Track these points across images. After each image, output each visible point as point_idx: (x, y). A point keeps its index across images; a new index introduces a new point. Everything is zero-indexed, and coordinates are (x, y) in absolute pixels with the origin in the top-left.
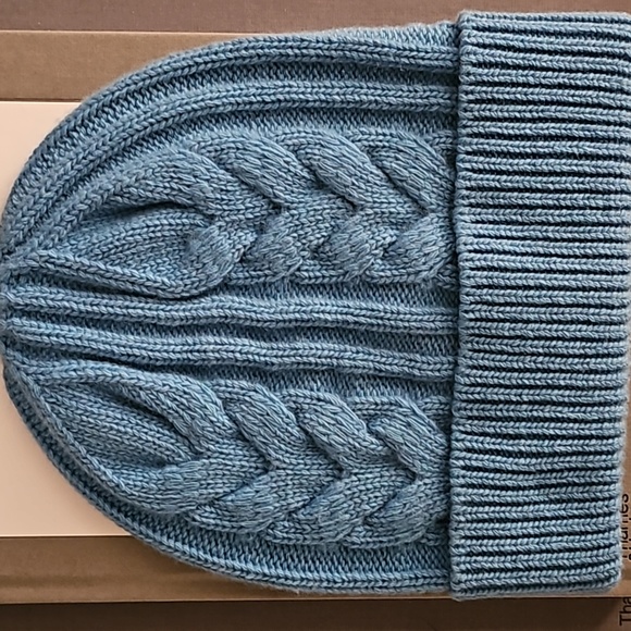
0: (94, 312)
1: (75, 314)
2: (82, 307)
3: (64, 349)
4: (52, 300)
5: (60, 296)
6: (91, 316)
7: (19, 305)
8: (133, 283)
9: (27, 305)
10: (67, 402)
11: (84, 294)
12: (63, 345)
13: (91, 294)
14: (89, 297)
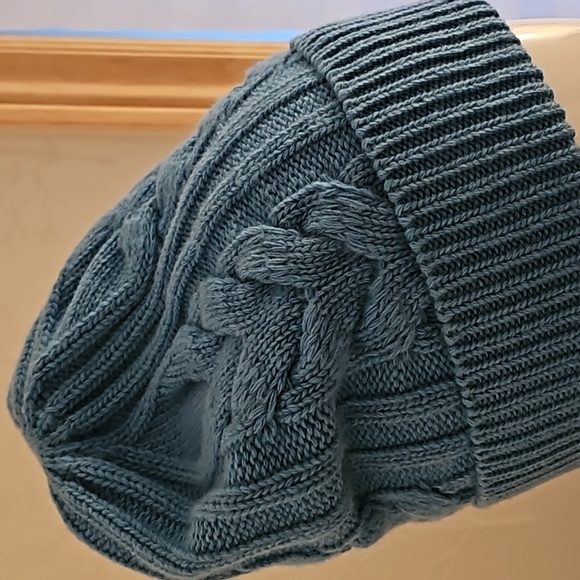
0: (114, 362)
1: (105, 376)
2: (104, 367)
3: (122, 405)
4: (80, 383)
5: (82, 376)
6: (117, 366)
7: (62, 409)
8: (111, 313)
9: (68, 404)
10: (160, 438)
11: (95, 358)
12: (118, 402)
13: (99, 352)
14: (100, 356)
